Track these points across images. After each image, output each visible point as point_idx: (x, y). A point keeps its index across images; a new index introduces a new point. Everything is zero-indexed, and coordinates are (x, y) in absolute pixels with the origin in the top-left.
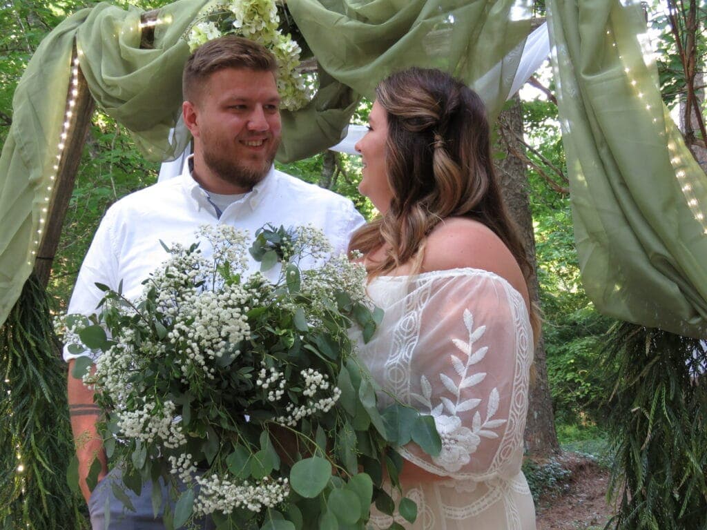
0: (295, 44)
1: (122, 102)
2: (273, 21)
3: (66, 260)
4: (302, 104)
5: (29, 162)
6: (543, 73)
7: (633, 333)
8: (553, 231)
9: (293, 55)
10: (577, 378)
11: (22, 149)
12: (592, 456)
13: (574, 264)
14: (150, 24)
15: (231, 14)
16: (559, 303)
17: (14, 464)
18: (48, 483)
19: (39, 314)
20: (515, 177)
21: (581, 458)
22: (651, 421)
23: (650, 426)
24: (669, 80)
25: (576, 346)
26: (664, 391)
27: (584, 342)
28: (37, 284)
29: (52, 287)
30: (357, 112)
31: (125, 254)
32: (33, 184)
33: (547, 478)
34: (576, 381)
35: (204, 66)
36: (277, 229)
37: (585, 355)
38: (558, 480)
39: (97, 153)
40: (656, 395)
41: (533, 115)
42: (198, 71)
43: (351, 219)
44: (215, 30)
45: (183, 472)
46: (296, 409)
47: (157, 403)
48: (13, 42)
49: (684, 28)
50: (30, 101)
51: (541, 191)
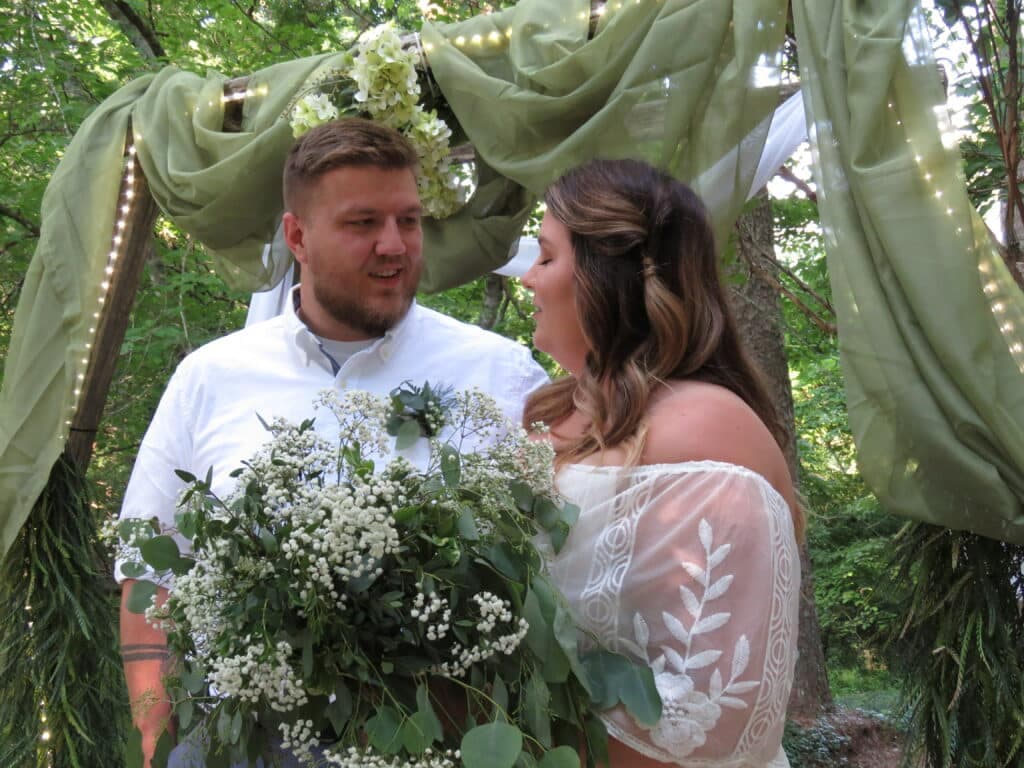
0: (442, 124)
1: (197, 207)
2: (411, 92)
3: (115, 429)
4: (453, 209)
5: (62, 292)
6: (801, 158)
7: (932, 540)
8: (820, 385)
9: (440, 139)
10: (857, 599)
11: (53, 275)
12: (881, 715)
13: (849, 432)
14: (237, 96)
15: (352, 82)
16: (830, 490)
17: (37, 729)
18: (85, 759)
19: (75, 511)
20: (762, 308)
21: (864, 718)
22: (961, 668)
23: (960, 675)
24: (982, 169)
25: (856, 553)
26: (980, 623)
27: (868, 547)
28: (73, 468)
29: (96, 468)
30: (534, 216)
31: (203, 426)
32: (69, 324)
33: (816, 747)
34: (857, 603)
35: (313, 162)
36: (419, 390)
37: (869, 566)
38: (831, 750)
39: (161, 276)
40: (969, 628)
41: (789, 218)
42: (304, 170)
43: (527, 375)
44: (329, 105)
45: (299, 747)
46: (466, 652)
47: (266, 644)
48: (44, 119)
49: (1002, 95)
50: (66, 206)
51: (801, 327)
